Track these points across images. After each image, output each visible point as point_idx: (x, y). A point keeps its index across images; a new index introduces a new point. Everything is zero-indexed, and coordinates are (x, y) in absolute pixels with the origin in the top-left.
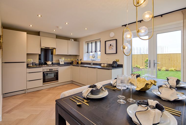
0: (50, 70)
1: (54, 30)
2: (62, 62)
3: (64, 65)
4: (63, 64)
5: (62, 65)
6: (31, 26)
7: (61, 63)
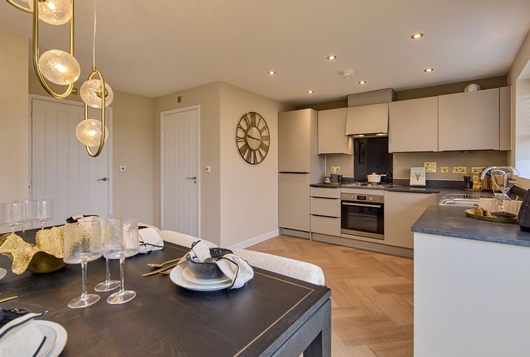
0: (358, 197)
1: (362, 83)
2: (418, 177)
3: (424, 190)
4: (423, 187)
5: (418, 189)
6: (310, 92)
7: (413, 182)
